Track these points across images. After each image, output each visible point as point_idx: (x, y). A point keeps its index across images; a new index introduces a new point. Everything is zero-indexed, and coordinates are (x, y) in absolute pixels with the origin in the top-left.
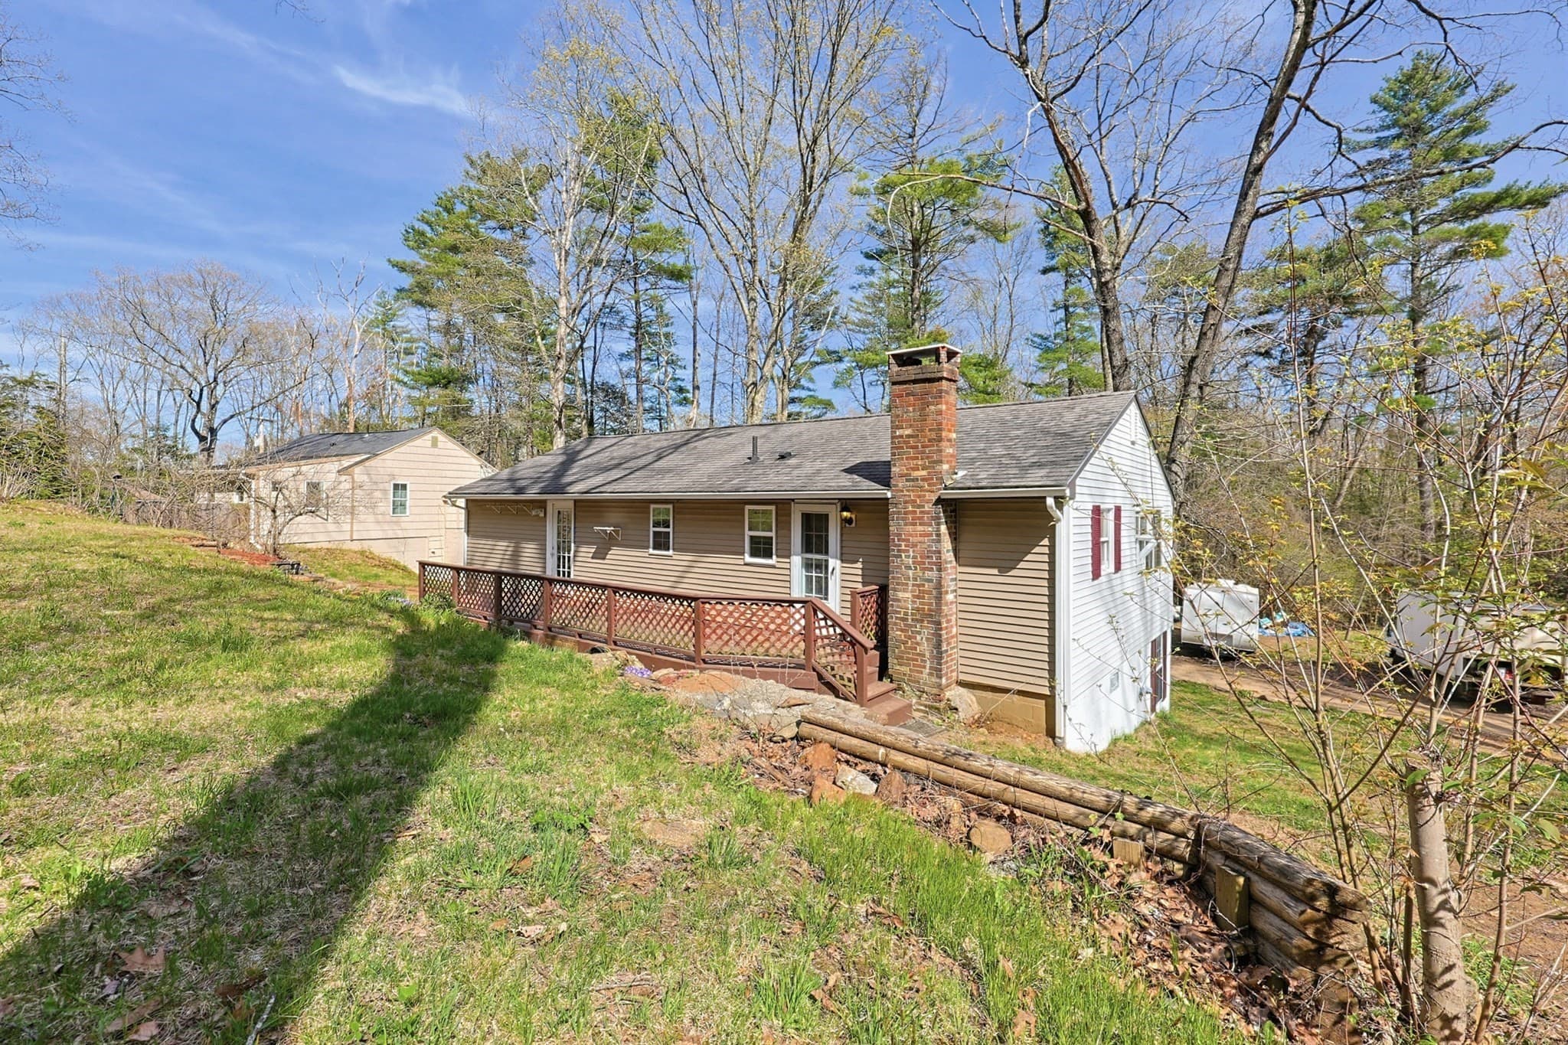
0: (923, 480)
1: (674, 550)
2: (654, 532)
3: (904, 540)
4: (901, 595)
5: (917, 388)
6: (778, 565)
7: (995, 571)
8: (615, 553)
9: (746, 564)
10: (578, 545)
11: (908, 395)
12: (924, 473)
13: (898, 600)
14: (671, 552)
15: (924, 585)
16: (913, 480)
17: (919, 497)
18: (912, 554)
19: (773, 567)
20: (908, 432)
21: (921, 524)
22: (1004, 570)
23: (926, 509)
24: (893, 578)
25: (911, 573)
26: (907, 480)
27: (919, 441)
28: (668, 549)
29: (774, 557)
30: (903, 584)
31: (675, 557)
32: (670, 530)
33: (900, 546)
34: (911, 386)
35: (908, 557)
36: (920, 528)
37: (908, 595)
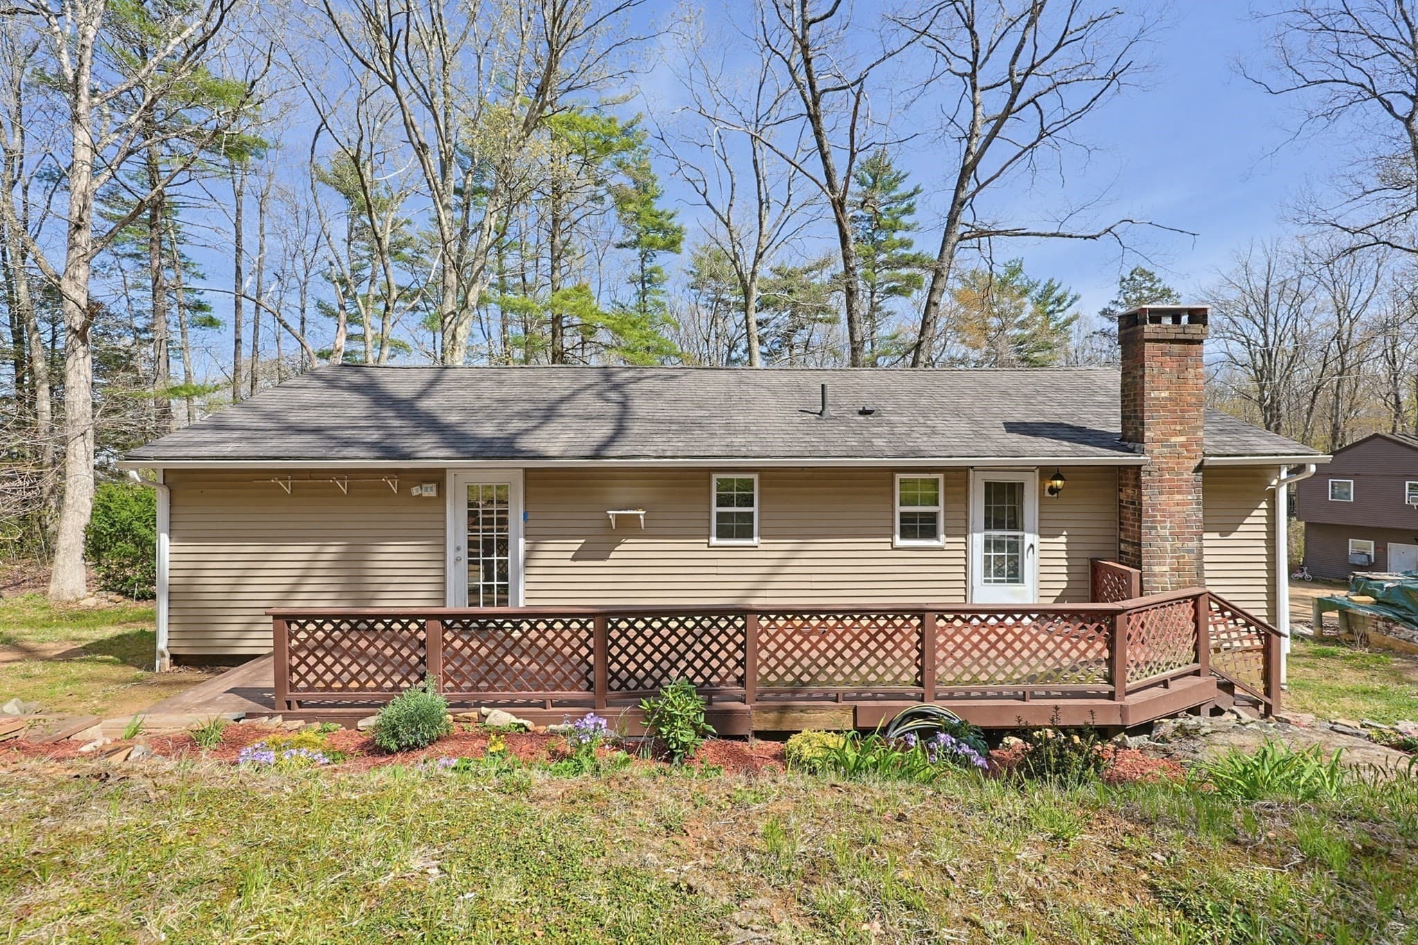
0: (1182, 445)
1: (762, 536)
2: (719, 514)
3: (1159, 510)
4: (1156, 569)
5: (1176, 348)
6: (948, 547)
7: (1217, 536)
8: (629, 548)
9: (894, 549)
10: (535, 536)
11: (1164, 354)
12: (1183, 439)
13: (1155, 575)
14: (756, 540)
15: (1184, 557)
16: (1170, 446)
17: (1178, 464)
18: (1168, 525)
19: (942, 549)
20: (1165, 394)
21: (1178, 493)
22: (1225, 533)
23: (1185, 476)
24: (1147, 552)
25: (1168, 545)
26: (1163, 446)
27: (1177, 405)
28: (751, 536)
29: (942, 537)
30: (1160, 557)
31: (761, 547)
32: (755, 509)
33: (1155, 516)
34: (1167, 346)
35: (1165, 528)
36: (1178, 497)
37: (1166, 568)
